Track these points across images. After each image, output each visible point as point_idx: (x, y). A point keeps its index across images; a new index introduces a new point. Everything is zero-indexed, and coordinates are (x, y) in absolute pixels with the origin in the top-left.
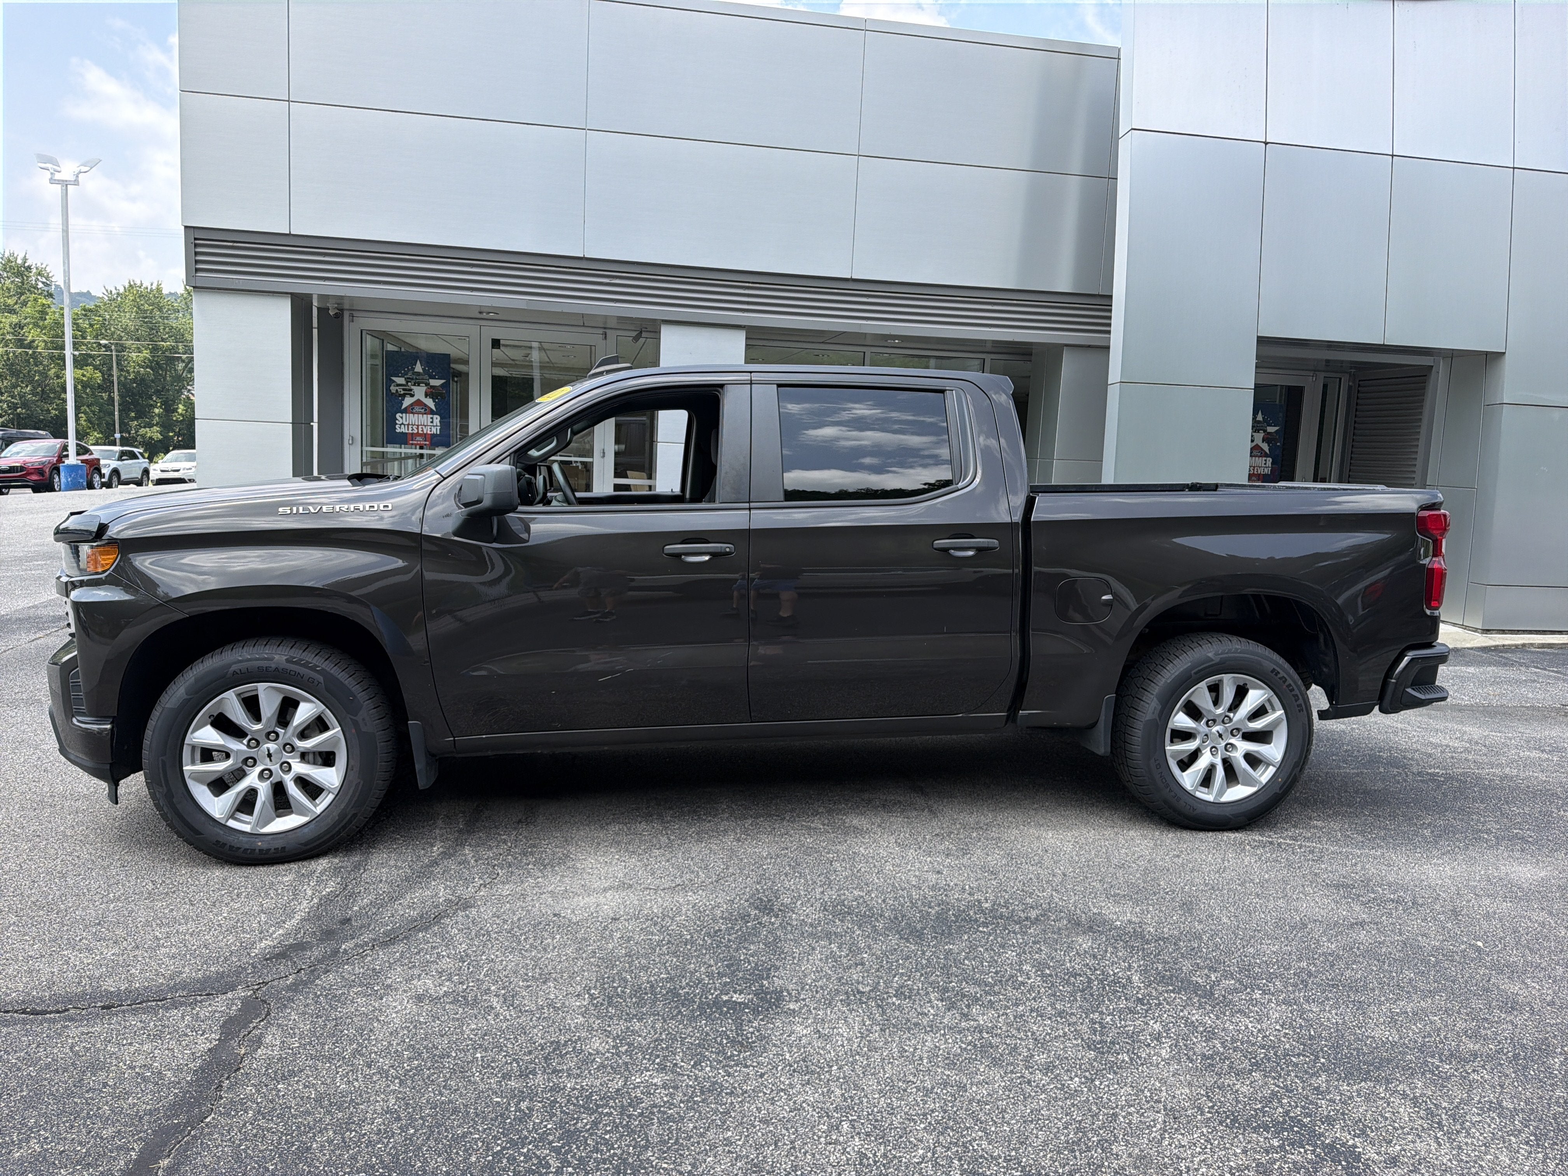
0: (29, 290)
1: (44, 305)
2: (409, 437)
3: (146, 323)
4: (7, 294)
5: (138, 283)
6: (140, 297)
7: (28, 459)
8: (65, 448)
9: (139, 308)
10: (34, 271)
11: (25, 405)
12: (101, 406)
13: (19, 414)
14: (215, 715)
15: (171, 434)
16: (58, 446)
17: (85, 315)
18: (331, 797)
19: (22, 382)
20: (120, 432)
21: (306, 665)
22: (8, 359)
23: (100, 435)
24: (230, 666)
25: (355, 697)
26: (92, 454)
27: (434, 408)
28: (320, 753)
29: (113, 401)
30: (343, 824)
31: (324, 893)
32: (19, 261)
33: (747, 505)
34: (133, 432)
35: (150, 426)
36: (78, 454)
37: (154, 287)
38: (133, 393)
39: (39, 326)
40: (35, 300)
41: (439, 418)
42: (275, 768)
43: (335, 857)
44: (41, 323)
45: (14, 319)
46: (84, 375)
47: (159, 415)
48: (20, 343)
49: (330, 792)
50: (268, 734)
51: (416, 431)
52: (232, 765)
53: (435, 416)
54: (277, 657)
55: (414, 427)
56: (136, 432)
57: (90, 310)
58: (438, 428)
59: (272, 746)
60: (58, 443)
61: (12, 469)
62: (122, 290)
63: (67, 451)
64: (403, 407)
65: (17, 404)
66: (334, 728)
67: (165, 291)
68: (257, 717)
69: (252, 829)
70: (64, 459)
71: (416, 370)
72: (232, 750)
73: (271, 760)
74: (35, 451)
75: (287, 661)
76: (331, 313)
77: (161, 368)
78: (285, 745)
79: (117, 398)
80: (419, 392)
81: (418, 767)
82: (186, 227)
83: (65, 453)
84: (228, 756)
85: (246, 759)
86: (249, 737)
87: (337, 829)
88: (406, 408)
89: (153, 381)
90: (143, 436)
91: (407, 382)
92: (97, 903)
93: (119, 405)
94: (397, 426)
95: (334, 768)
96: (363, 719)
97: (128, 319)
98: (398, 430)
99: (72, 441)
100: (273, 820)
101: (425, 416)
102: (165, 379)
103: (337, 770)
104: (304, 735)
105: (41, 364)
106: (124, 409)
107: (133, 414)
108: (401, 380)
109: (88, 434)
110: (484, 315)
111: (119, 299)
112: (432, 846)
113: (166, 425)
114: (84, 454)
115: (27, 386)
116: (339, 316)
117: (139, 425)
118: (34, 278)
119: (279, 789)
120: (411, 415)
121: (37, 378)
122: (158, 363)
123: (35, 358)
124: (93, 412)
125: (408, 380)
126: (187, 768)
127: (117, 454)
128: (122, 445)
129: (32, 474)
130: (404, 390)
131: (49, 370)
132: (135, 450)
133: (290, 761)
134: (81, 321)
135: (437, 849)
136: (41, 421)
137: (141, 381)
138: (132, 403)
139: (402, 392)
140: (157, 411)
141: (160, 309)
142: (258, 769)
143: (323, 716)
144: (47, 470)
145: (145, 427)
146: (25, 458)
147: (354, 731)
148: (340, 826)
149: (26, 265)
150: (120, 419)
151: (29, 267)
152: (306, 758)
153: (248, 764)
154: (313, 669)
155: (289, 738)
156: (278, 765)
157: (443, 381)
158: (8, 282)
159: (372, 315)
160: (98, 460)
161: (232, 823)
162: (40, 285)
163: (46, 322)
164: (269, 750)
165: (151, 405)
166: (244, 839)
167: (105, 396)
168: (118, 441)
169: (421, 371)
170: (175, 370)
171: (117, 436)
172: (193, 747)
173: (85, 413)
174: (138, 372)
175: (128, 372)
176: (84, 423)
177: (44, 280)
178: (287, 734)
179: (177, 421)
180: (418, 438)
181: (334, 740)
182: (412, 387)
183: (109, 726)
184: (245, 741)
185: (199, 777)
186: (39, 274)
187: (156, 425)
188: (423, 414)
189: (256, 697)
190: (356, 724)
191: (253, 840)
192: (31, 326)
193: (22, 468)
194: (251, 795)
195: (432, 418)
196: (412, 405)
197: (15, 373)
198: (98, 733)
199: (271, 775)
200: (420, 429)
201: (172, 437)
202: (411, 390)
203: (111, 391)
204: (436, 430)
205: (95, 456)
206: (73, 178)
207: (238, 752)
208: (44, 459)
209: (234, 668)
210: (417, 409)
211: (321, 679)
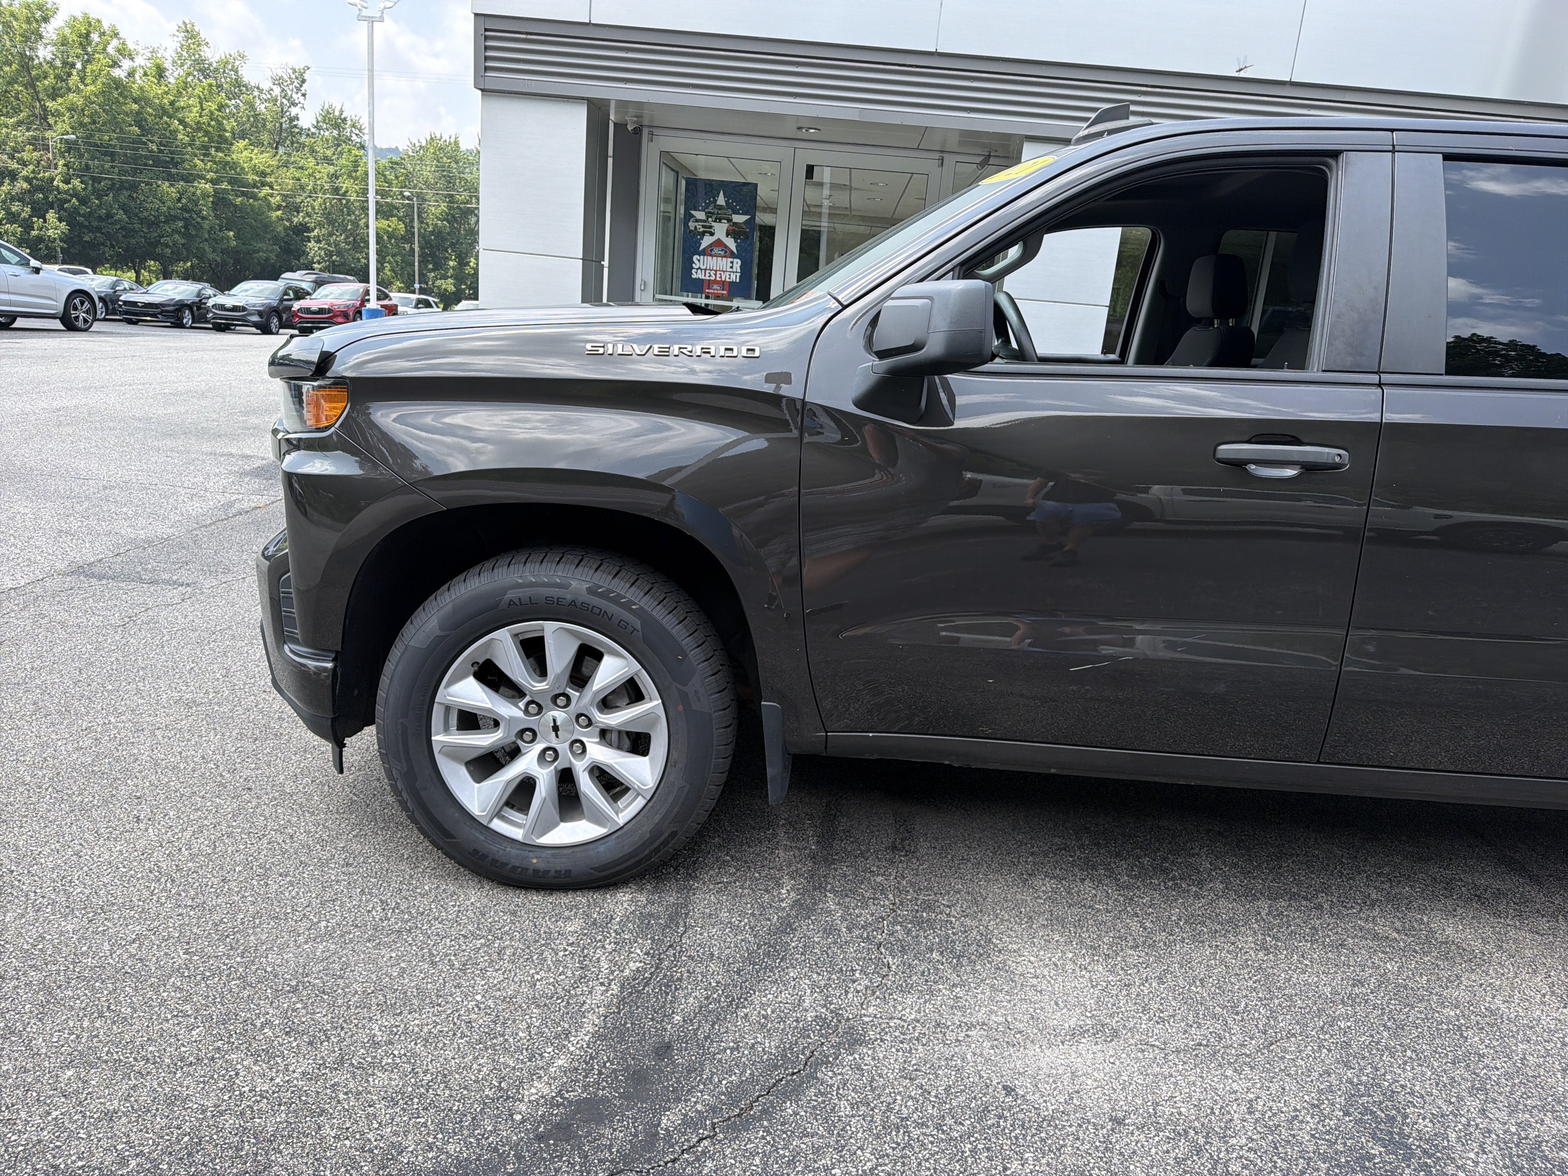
0: (344, 142)
1: (357, 156)
2: (706, 285)
3: (444, 176)
4: (325, 145)
5: (439, 137)
6: (439, 149)
7: (335, 302)
8: (367, 292)
9: (438, 161)
10: (349, 122)
11: (339, 253)
12: (403, 256)
13: (334, 262)
14: (481, 661)
15: (463, 287)
16: (361, 290)
17: (392, 168)
18: (640, 803)
19: (337, 231)
20: (420, 283)
21: (616, 601)
22: (326, 208)
23: (402, 285)
24: (504, 591)
25: (685, 655)
26: (391, 299)
27: (735, 251)
28: (628, 733)
29: (414, 253)
30: (656, 845)
31: (627, 972)
32: (337, 113)
33: (1375, 378)
34: (430, 283)
35: (445, 277)
36: (379, 299)
37: (452, 140)
38: (431, 245)
39: (352, 177)
40: (350, 151)
41: (739, 262)
42: (563, 747)
43: (641, 890)
44: (354, 174)
45: (331, 169)
46: (389, 226)
47: (453, 268)
48: (336, 190)
49: (638, 794)
50: (555, 697)
51: (713, 278)
52: (499, 739)
53: (736, 260)
54: (574, 583)
55: (712, 273)
56: (434, 283)
57: (397, 163)
58: (738, 275)
59: (560, 715)
60: (360, 287)
61: (321, 311)
62: (424, 144)
63: (369, 295)
64: (702, 248)
65: (332, 251)
66: (651, 700)
67: (463, 147)
68: (541, 670)
69: (525, 836)
70: (366, 304)
71: (718, 203)
72: (503, 718)
73: (557, 736)
74: (342, 295)
75: (591, 591)
76: (630, 128)
77: (456, 221)
78: (579, 716)
79: (417, 249)
80: (720, 230)
81: (770, 772)
82: (476, 15)
83: (367, 297)
84: (496, 724)
85: (523, 731)
86: (528, 698)
87: (647, 852)
88: (704, 249)
89: (448, 234)
90: (439, 288)
91: (708, 217)
92: (301, 939)
93: (419, 256)
94: (693, 271)
95: (647, 758)
96: (696, 692)
97: (428, 172)
98: (694, 276)
99: (373, 286)
100: (556, 825)
101: (725, 259)
102: (459, 231)
103: (650, 759)
104: (606, 704)
105: (354, 213)
106: (423, 262)
107: (431, 266)
108: (700, 215)
109: (391, 283)
110: (803, 134)
111: (421, 151)
112: (780, 886)
113: (459, 278)
114: (384, 299)
115: (341, 235)
116: (638, 131)
117: (436, 277)
118: (349, 130)
119: (566, 777)
120: (710, 258)
121: (349, 227)
122: (453, 216)
123: (348, 208)
124: (397, 262)
125: (709, 215)
126: (438, 738)
127: (414, 303)
128: (420, 293)
129: (338, 316)
130: (703, 226)
131: (360, 220)
132: (431, 299)
133: (584, 739)
134: (388, 173)
135: (787, 893)
136: (352, 269)
137: (438, 233)
138: (430, 255)
139: (702, 230)
140: (451, 263)
141: (457, 162)
142: (538, 747)
143: (636, 678)
144: (351, 314)
145: (441, 279)
146: (332, 301)
147: (680, 708)
148: (652, 847)
149: (343, 117)
150: (419, 270)
151: (345, 119)
152: (608, 736)
153: (525, 736)
154: (627, 606)
155: (585, 707)
156: (567, 744)
157: (748, 217)
158: (327, 133)
159: (672, 133)
160: (396, 306)
161: (498, 825)
162: (354, 137)
163: (358, 174)
164: (554, 721)
165: (447, 258)
166: (513, 851)
167: (407, 247)
168: (417, 291)
169: (723, 203)
170: (469, 224)
171: (417, 286)
172: (448, 709)
173: (390, 262)
174: (436, 224)
175: (427, 224)
176: (389, 273)
177: (357, 132)
178: (583, 700)
179: (469, 274)
180: (715, 287)
181: (649, 717)
182: (713, 224)
183: (330, 665)
184: (522, 705)
185: (454, 753)
186: (354, 126)
187: (451, 277)
188: (722, 257)
189: (542, 639)
190: (684, 697)
191: (527, 853)
192: (345, 177)
193: (329, 311)
194: (527, 786)
195: (732, 262)
196: (711, 245)
197: (331, 222)
198: (315, 673)
199: (556, 758)
200: (718, 275)
201: (464, 290)
202: (711, 227)
203: (412, 243)
204: (735, 277)
205: (394, 302)
206: (378, 15)
207: (511, 720)
208: (349, 303)
209: (511, 595)
210: (716, 251)
211: (638, 624)
